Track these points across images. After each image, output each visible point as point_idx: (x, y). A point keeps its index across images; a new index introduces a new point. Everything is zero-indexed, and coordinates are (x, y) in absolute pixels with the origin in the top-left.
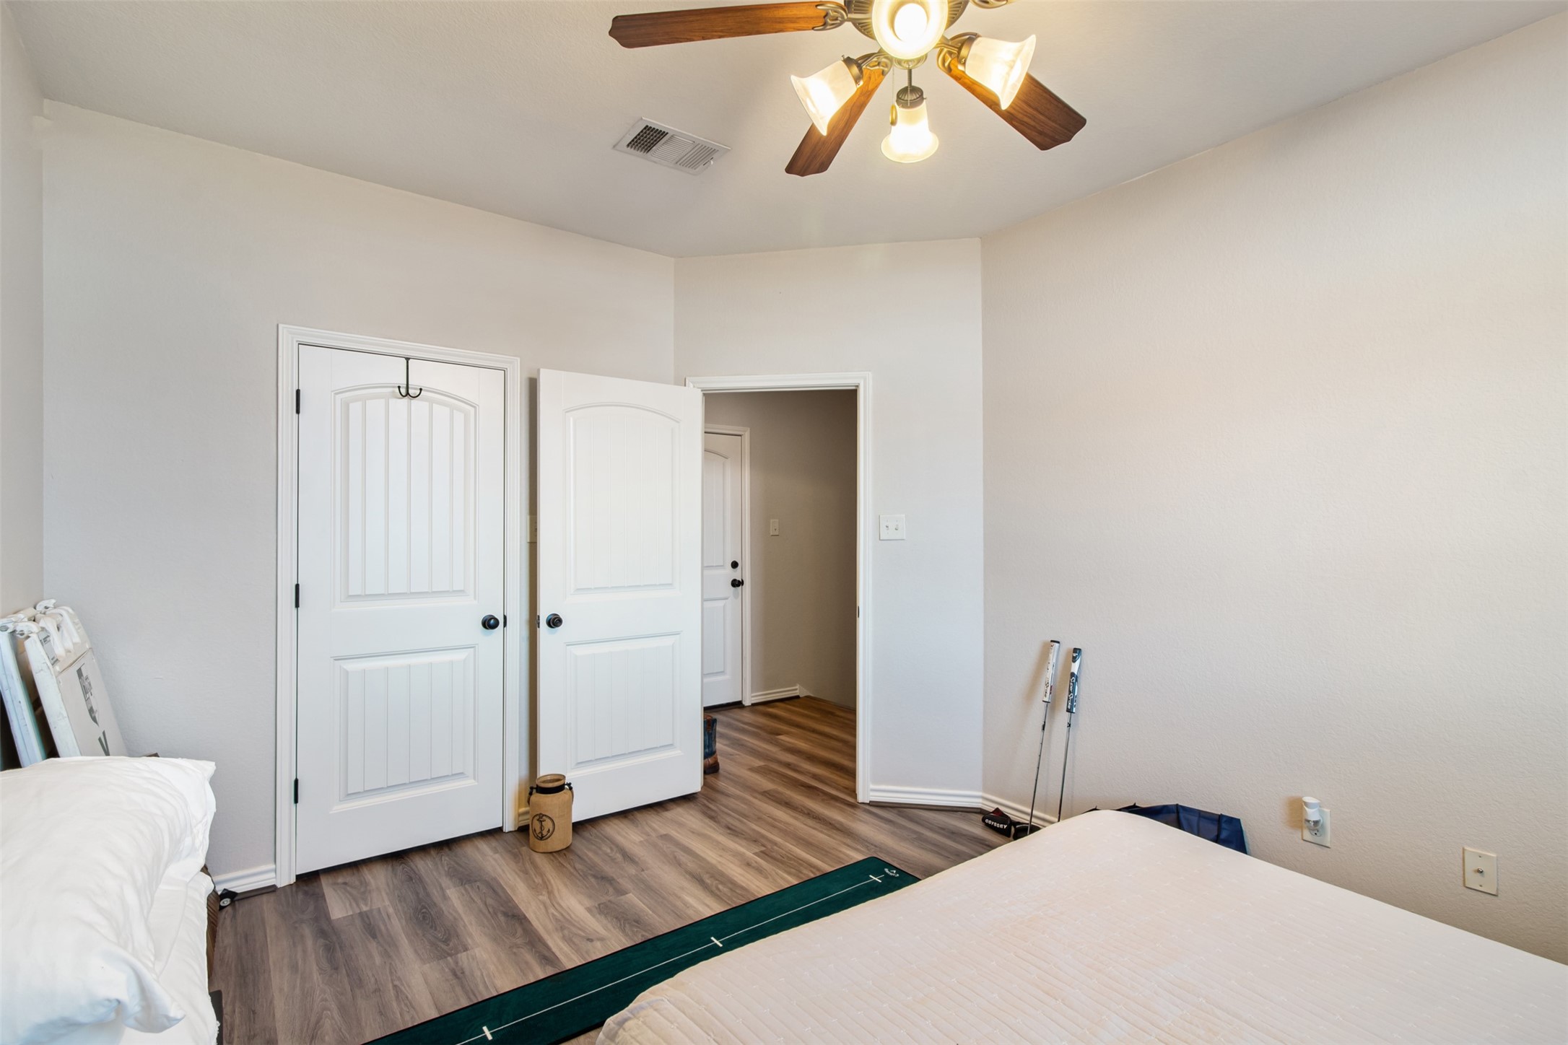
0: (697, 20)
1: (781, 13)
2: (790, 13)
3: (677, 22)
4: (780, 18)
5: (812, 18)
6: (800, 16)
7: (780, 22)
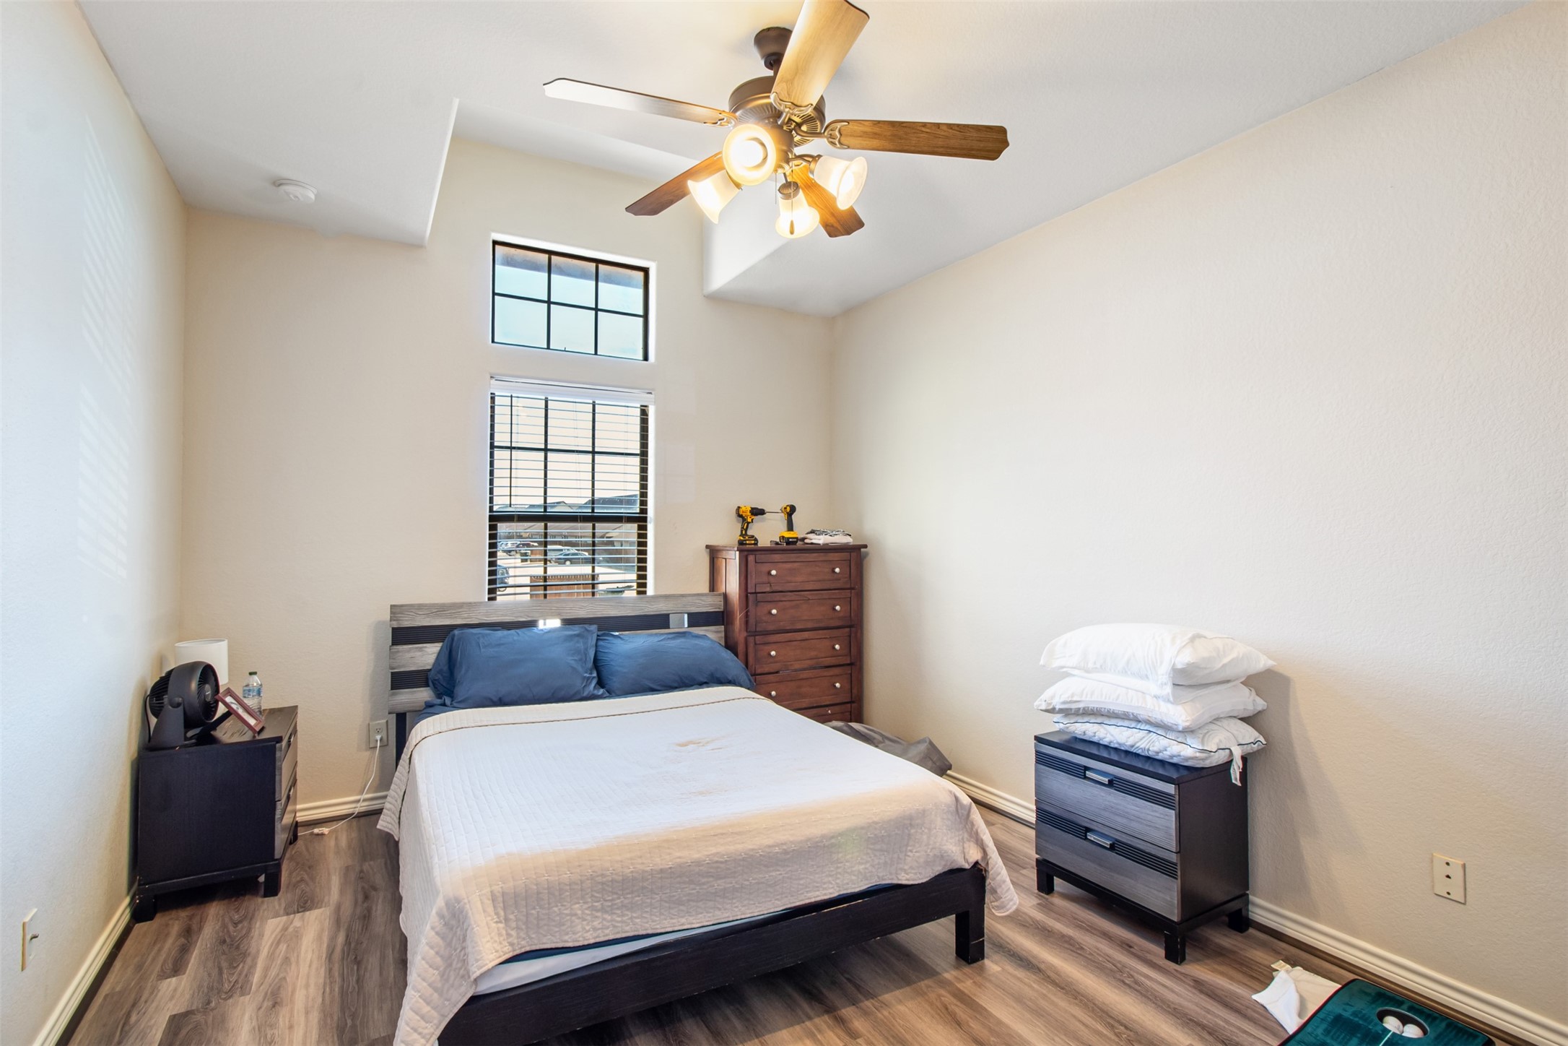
0: (937, 147)
1: (875, 143)
2: (868, 142)
3: (953, 148)
4: (875, 138)
5: (851, 136)
6: (860, 138)
7: (876, 134)
